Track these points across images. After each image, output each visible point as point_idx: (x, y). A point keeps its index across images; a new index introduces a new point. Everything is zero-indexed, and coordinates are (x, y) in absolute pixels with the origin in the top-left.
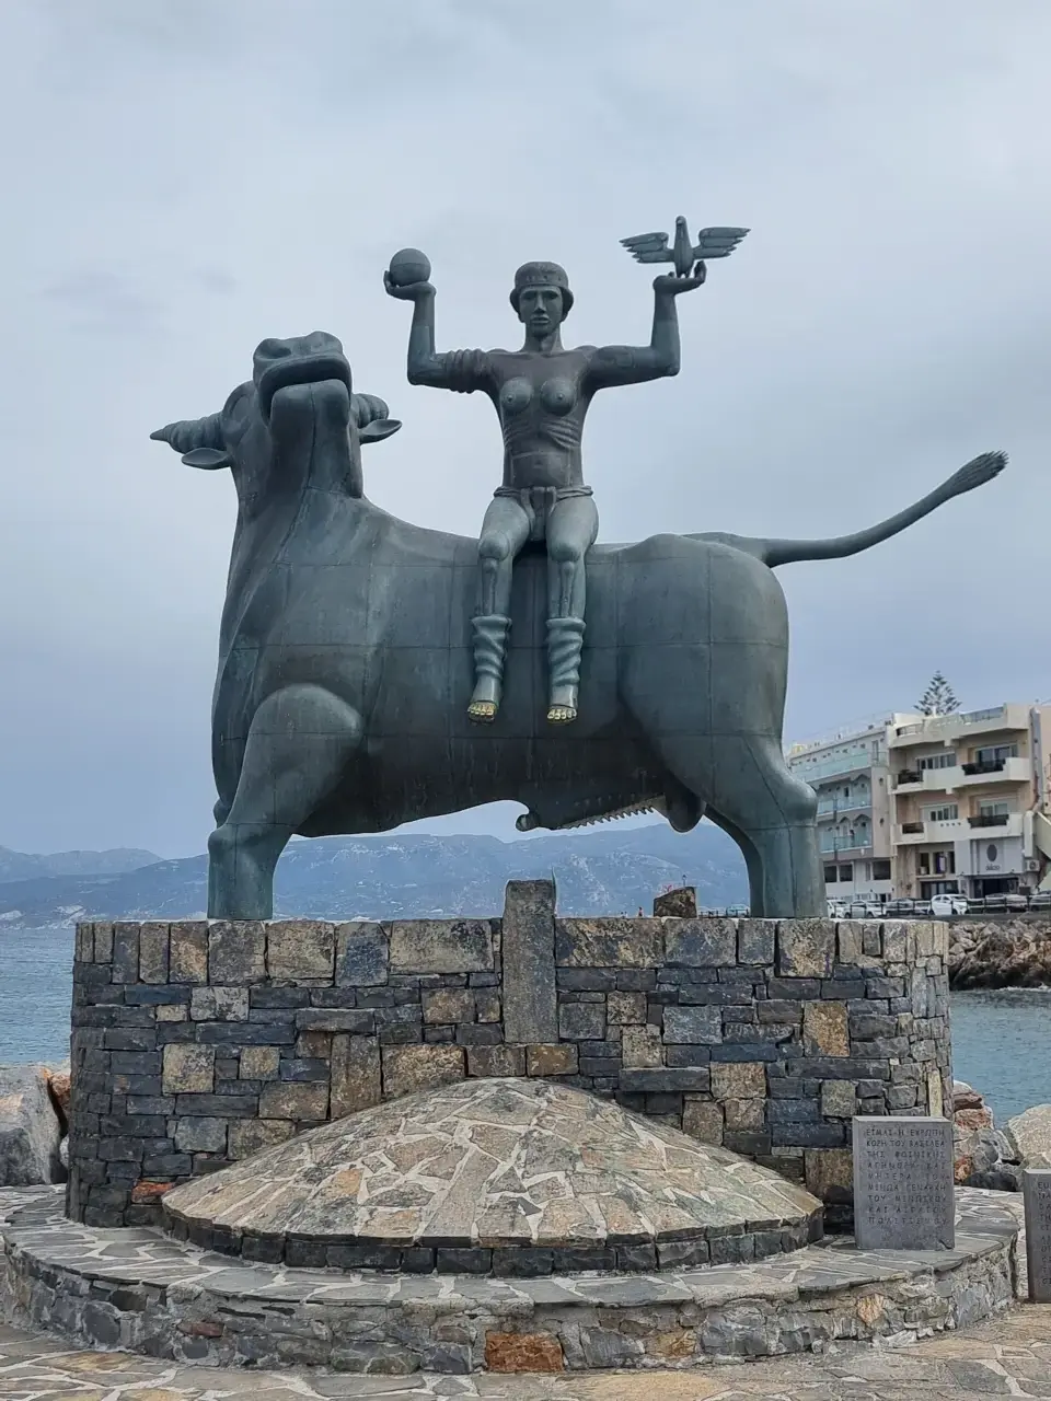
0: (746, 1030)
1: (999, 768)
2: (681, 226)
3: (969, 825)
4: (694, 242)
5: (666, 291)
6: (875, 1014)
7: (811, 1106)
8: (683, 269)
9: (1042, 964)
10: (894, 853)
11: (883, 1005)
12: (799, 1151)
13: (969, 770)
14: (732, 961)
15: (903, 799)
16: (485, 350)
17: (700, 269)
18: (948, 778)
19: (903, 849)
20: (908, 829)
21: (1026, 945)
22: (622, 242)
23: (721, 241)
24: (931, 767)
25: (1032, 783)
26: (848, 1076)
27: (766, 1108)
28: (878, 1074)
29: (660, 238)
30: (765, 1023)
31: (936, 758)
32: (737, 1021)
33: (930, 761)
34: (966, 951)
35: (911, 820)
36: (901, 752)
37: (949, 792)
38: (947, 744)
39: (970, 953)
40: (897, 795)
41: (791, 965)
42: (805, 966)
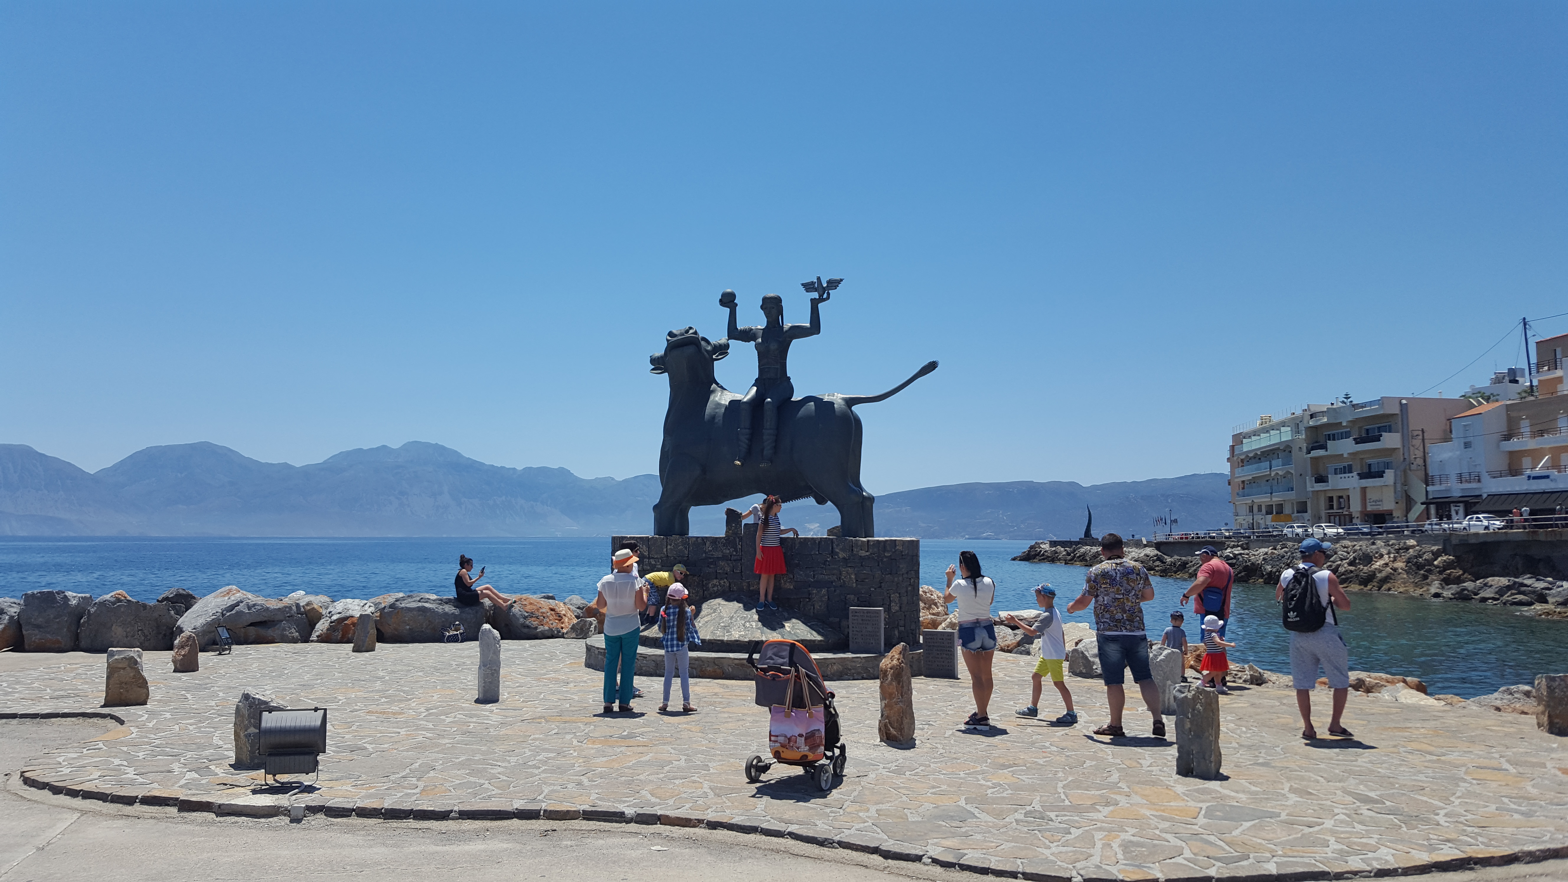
0: (821, 577)
1: (1377, 439)
2: (819, 278)
3: (1358, 477)
5: (815, 304)
6: (865, 572)
7: (843, 604)
8: (821, 296)
9: (1391, 569)
10: (1309, 496)
11: (868, 569)
12: (837, 620)
13: (1358, 441)
15: (1314, 461)
16: (753, 327)
17: (829, 294)
18: (1346, 447)
19: (1316, 493)
20: (1319, 480)
21: (1381, 556)
22: (803, 284)
23: (834, 284)
24: (1334, 440)
25: (1401, 450)
27: (827, 603)
29: (813, 283)
30: (828, 574)
31: (1338, 433)
32: (819, 573)
33: (1334, 435)
34: (1342, 560)
35: (1322, 474)
36: (1313, 430)
37: (1345, 456)
38: (1344, 424)
39: (1345, 561)
40: (1311, 458)
41: (837, 554)
42: (842, 555)
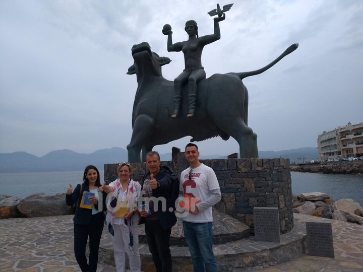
0: (230, 185)
1: (360, 134)
2: (218, 5)
3: (355, 145)
4: (222, 9)
5: (216, 21)
6: (261, 181)
7: (246, 204)
8: (220, 16)
10: (342, 150)
11: (264, 179)
12: (243, 215)
13: (355, 135)
14: (226, 169)
15: (343, 141)
16: (181, 42)
17: (225, 15)
18: (351, 137)
19: (343, 149)
20: (344, 146)
22: (208, 13)
23: (227, 8)
24: (347, 135)
26: (255, 197)
27: (235, 204)
28: (262, 196)
29: (215, 10)
30: (234, 183)
32: (228, 183)
35: (345, 144)
36: (342, 133)
37: (351, 139)
38: (350, 131)
40: (341, 140)
41: (240, 170)
42: (244, 170)
